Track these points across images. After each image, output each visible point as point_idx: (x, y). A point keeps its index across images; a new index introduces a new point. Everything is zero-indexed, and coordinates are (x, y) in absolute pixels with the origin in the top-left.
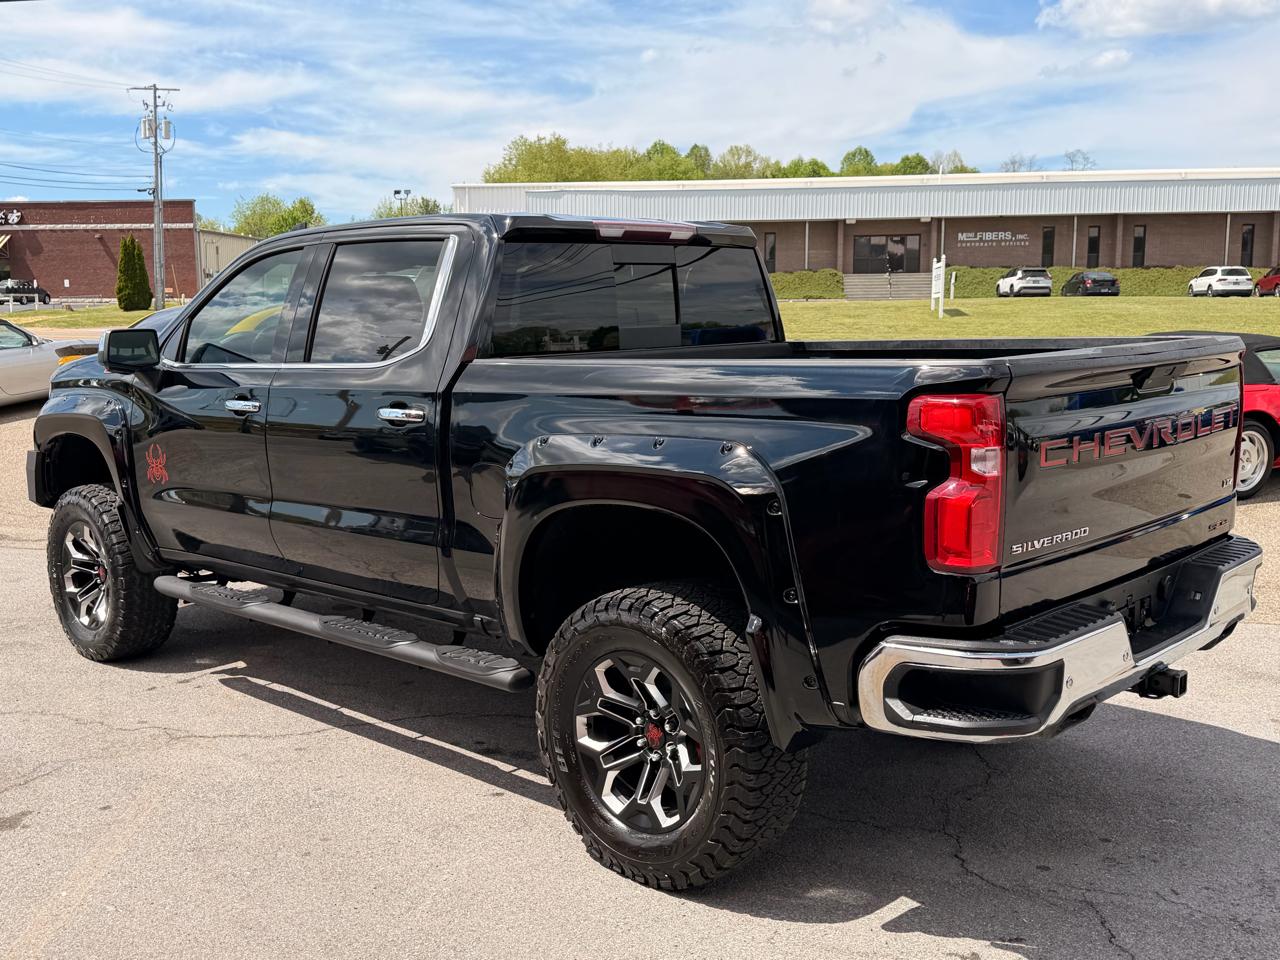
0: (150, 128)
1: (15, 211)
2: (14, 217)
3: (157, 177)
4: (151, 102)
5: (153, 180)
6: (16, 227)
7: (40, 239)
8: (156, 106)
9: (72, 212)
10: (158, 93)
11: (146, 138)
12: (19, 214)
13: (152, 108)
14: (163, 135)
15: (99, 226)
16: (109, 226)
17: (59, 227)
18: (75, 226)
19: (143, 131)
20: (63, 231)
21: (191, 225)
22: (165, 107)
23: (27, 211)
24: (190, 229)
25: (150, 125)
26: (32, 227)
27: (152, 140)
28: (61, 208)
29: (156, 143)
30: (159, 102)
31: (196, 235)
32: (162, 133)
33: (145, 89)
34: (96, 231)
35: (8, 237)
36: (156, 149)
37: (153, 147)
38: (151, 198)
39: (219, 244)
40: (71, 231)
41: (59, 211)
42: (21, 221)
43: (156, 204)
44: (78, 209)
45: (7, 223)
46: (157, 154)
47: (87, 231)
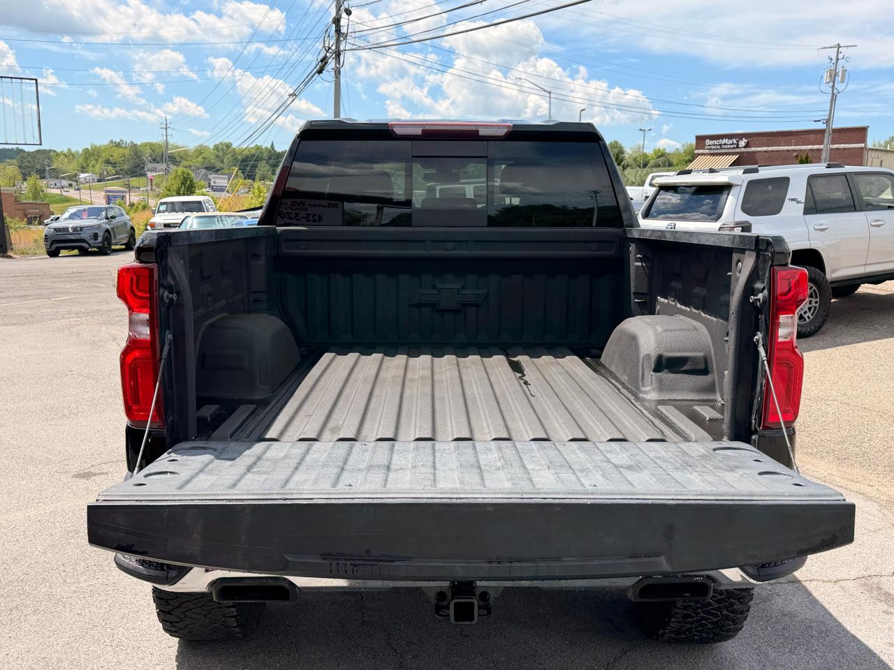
0: (830, 76)
1: (744, 139)
2: (743, 143)
3: (831, 111)
4: (834, 58)
5: (827, 113)
6: (743, 150)
7: (757, 157)
8: (838, 59)
9: (780, 138)
10: (841, 50)
11: (827, 83)
12: (746, 141)
13: (834, 61)
14: (840, 80)
15: (798, 148)
16: (804, 147)
17: (770, 148)
18: (781, 148)
19: (826, 78)
20: (772, 151)
21: (863, 145)
22: (845, 59)
23: (752, 138)
24: (862, 148)
25: (830, 74)
26: (753, 149)
27: (831, 84)
28: (774, 136)
29: (833, 86)
30: (840, 56)
31: (865, 152)
32: (839, 79)
33: (831, 47)
34: (795, 151)
35: (737, 156)
36: (833, 91)
37: (831, 89)
38: (824, 127)
39: (883, 158)
40: (778, 151)
41: (772, 138)
42: (747, 146)
43: (827, 130)
44: (785, 136)
45: (738, 147)
46: (833, 94)
47: (788, 151)
